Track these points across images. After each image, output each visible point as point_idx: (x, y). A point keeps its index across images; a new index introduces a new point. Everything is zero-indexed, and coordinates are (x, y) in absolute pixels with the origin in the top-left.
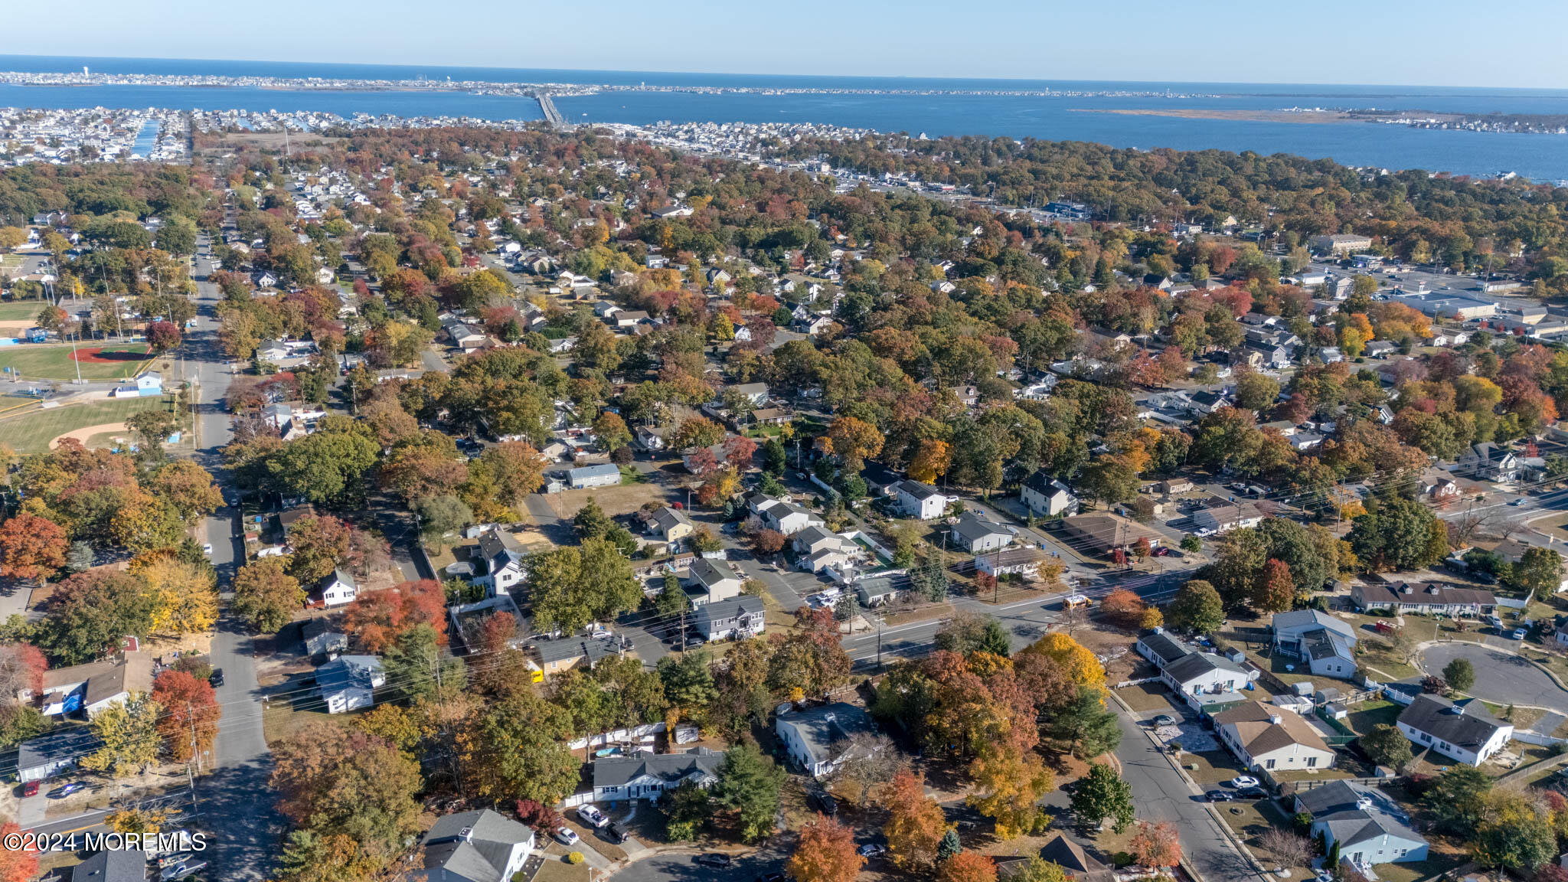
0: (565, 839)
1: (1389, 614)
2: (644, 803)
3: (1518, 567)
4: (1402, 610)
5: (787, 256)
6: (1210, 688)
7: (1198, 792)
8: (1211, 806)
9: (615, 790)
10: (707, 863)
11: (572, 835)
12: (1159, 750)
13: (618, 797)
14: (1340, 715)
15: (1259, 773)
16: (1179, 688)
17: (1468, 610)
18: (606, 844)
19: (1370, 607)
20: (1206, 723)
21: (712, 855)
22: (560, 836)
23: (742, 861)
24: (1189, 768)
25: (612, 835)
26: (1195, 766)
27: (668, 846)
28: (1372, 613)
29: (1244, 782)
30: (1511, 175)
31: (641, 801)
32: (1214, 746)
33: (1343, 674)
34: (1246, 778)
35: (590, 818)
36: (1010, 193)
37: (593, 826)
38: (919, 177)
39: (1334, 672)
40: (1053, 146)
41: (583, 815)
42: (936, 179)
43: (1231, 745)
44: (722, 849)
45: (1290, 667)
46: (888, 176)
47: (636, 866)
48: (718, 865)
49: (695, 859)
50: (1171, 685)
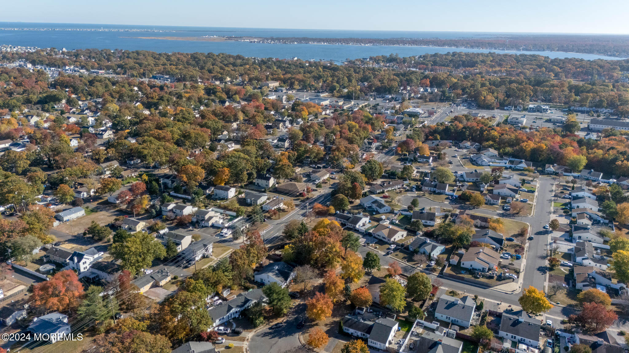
0: (220, 342)
1: (383, 192)
2: (234, 319)
3: (402, 172)
4: (386, 190)
5: (56, 107)
6: (362, 225)
7: (384, 254)
8: (390, 256)
9: (223, 318)
10: (275, 328)
11: (222, 339)
12: (364, 246)
13: (225, 321)
14: (397, 222)
15: (394, 243)
16: (355, 227)
17: (399, 187)
18: (236, 337)
19: (378, 192)
20: (370, 235)
21: (276, 325)
22: (217, 342)
23: (285, 323)
24: (376, 248)
25: (235, 333)
26: (378, 247)
27: (257, 329)
28: (379, 193)
29: (393, 247)
30: (296, 59)
31: (233, 319)
32: (377, 241)
33: (388, 211)
34: (392, 245)
35: (223, 332)
36: (135, 73)
37: (225, 333)
38: (82, 67)
39: (386, 211)
40: (133, 52)
41: (220, 332)
42: (93, 68)
43: (381, 238)
44: (275, 322)
45: (374, 213)
46: (67, 68)
47: (252, 339)
48: (280, 327)
49: (270, 329)
50: (352, 227)
